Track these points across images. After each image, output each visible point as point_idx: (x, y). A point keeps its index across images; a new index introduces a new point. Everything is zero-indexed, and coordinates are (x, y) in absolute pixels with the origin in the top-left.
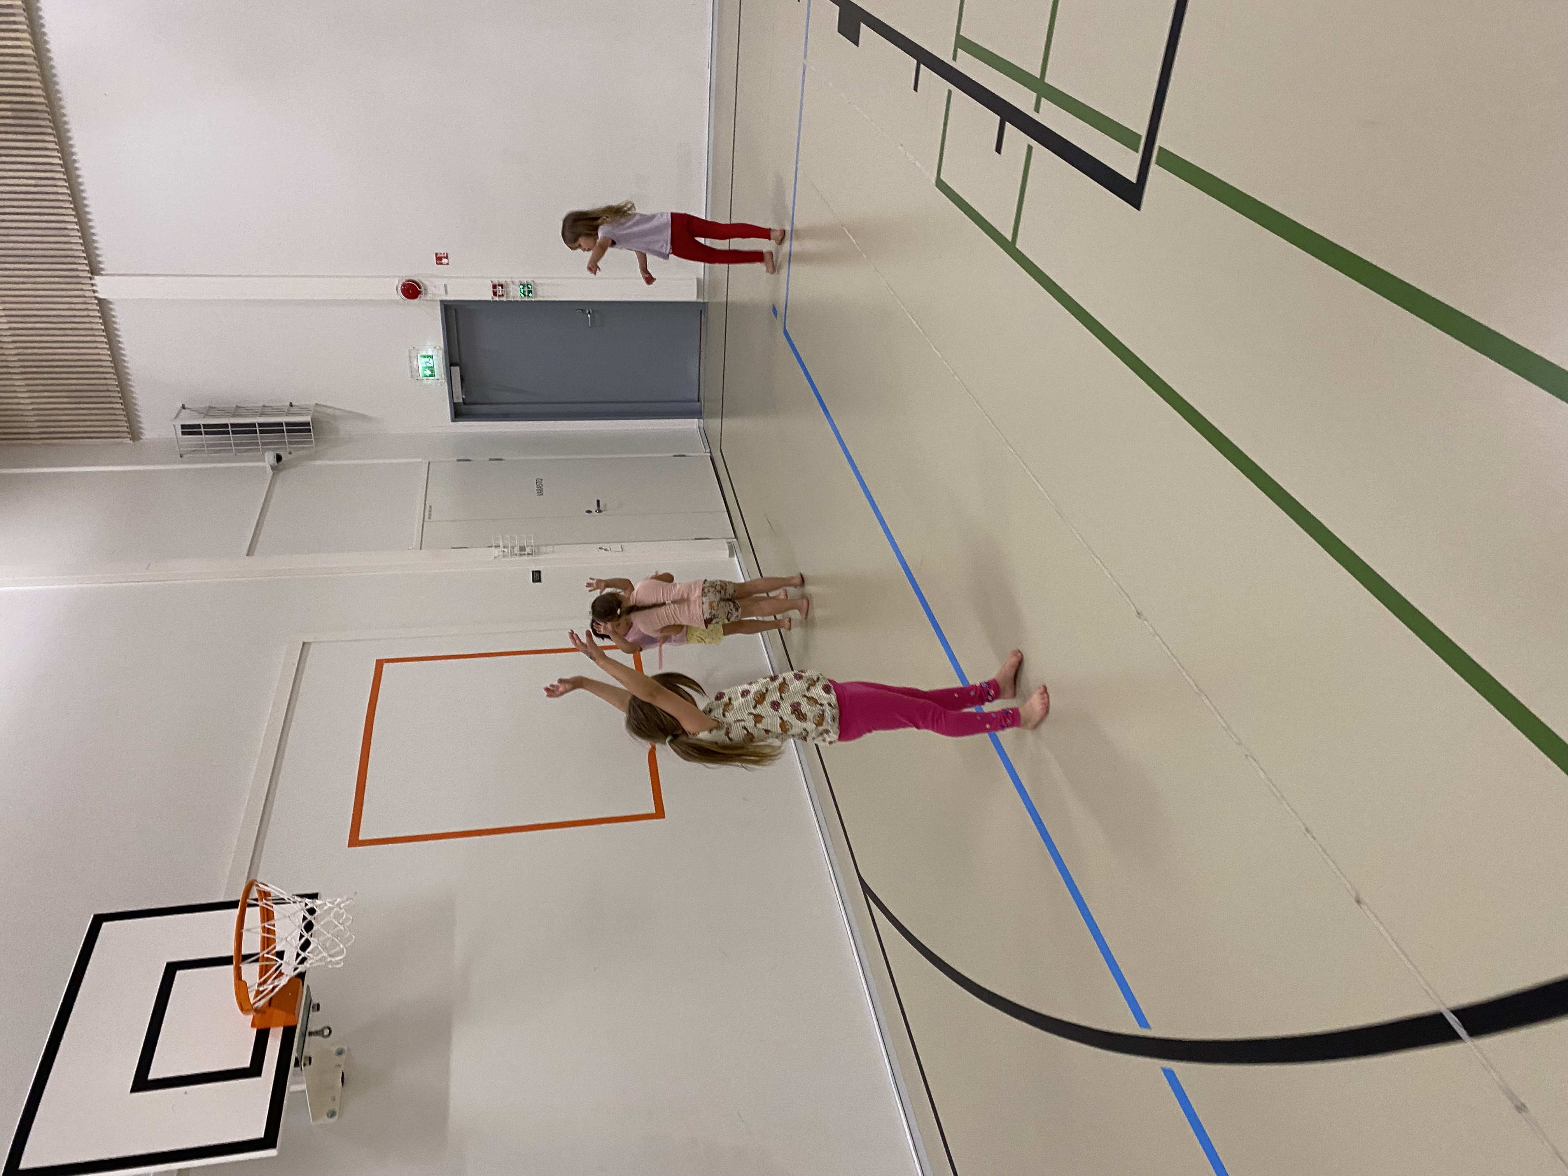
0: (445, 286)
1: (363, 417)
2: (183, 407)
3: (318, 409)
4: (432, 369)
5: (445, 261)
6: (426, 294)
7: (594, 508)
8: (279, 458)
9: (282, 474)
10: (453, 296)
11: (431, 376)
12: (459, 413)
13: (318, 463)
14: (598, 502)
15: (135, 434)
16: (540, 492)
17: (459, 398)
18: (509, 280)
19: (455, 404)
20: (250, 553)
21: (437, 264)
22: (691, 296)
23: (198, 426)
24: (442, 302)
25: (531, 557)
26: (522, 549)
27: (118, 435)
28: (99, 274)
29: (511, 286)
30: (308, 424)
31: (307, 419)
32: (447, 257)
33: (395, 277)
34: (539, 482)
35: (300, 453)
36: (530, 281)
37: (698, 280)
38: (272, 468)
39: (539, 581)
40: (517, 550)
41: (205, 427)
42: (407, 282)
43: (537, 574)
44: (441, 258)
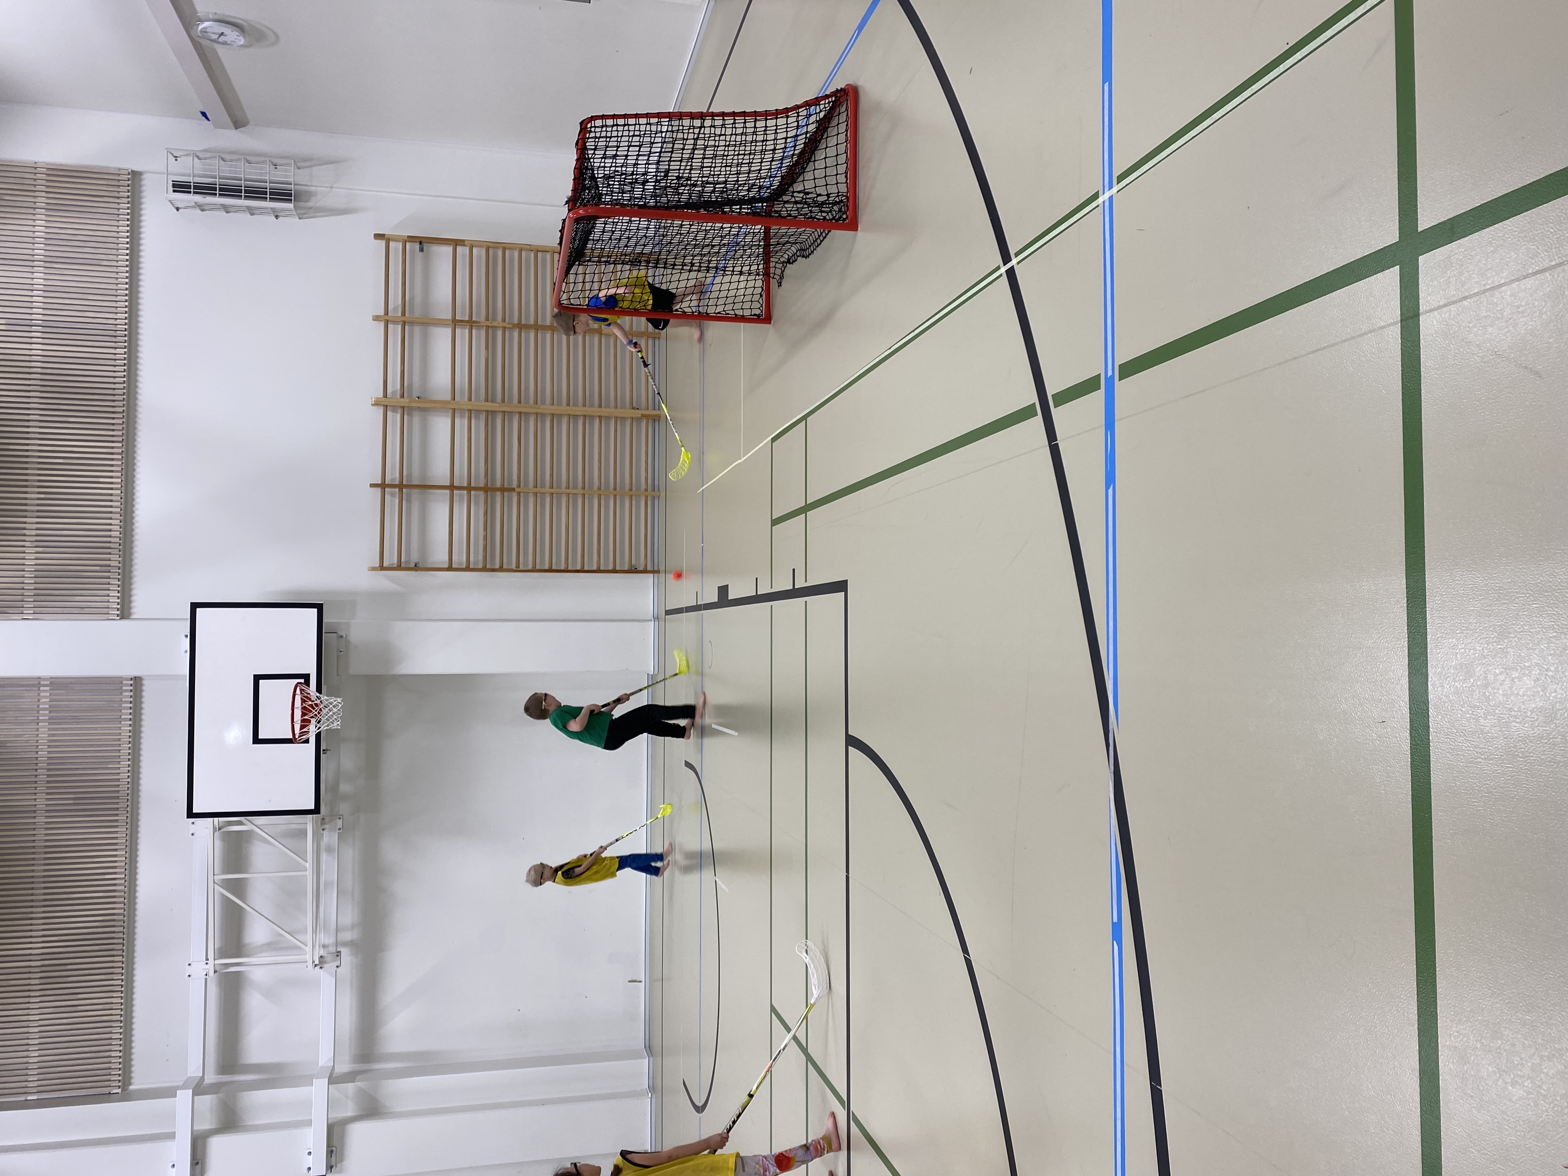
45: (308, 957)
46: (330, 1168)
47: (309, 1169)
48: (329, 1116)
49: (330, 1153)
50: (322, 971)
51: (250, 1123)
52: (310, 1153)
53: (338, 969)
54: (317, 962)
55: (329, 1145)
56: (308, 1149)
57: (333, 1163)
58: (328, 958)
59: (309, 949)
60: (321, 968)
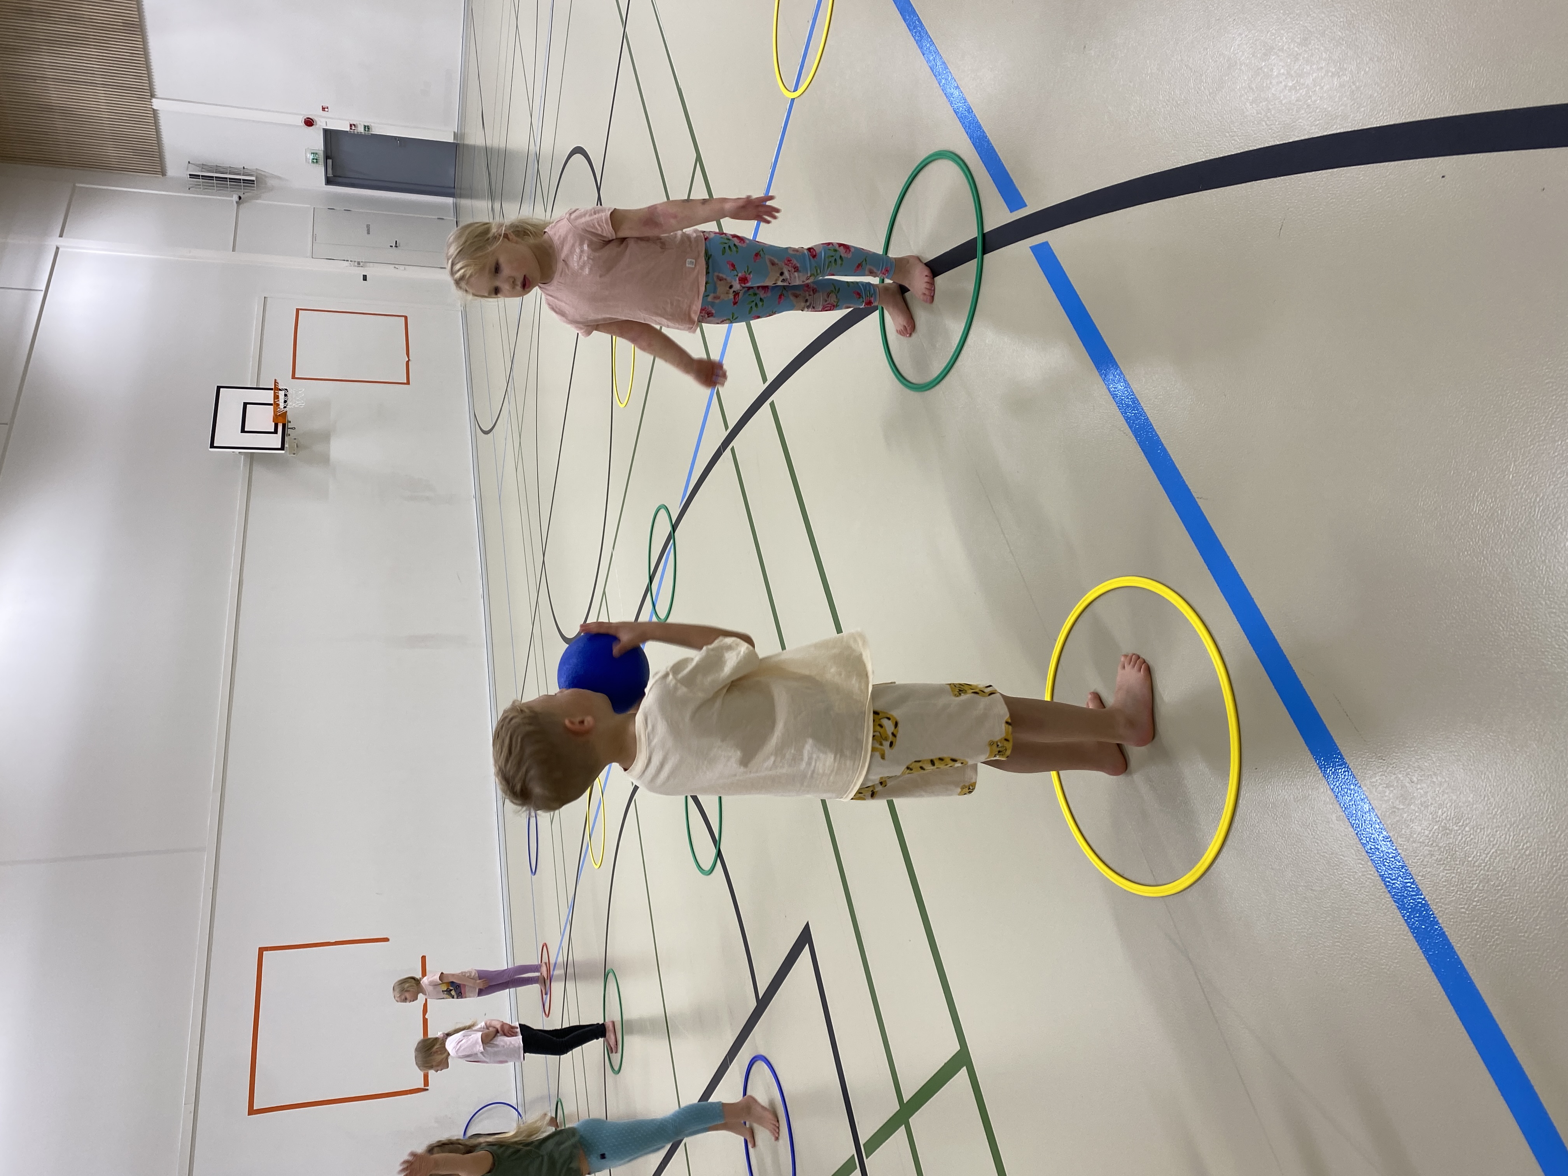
0: (326, 122)
1: (279, 178)
2: (189, 162)
3: (258, 171)
5: (326, 110)
6: (316, 124)
7: (394, 245)
8: (240, 198)
9: (241, 206)
10: (330, 126)
11: (317, 162)
12: (329, 181)
13: (259, 201)
14: (396, 241)
15: (164, 173)
16: (368, 233)
17: (330, 174)
18: (358, 123)
19: (327, 177)
20: (234, 250)
21: (323, 111)
22: (451, 140)
23: (199, 176)
24: (323, 129)
25: (362, 268)
26: (359, 263)
27: (156, 173)
28: (154, 98)
29: (359, 126)
30: (254, 181)
31: (253, 178)
32: (327, 108)
33: (301, 115)
34: (368, 226)
35: (248, 194)
36: (368, 124)
37: (454, 132)
38: (237, 202)
39: (366, 280)
40: (356, 264)
41: (202, 176)
42: (307, 118)
43: (365, 278)
44: (324, 108)
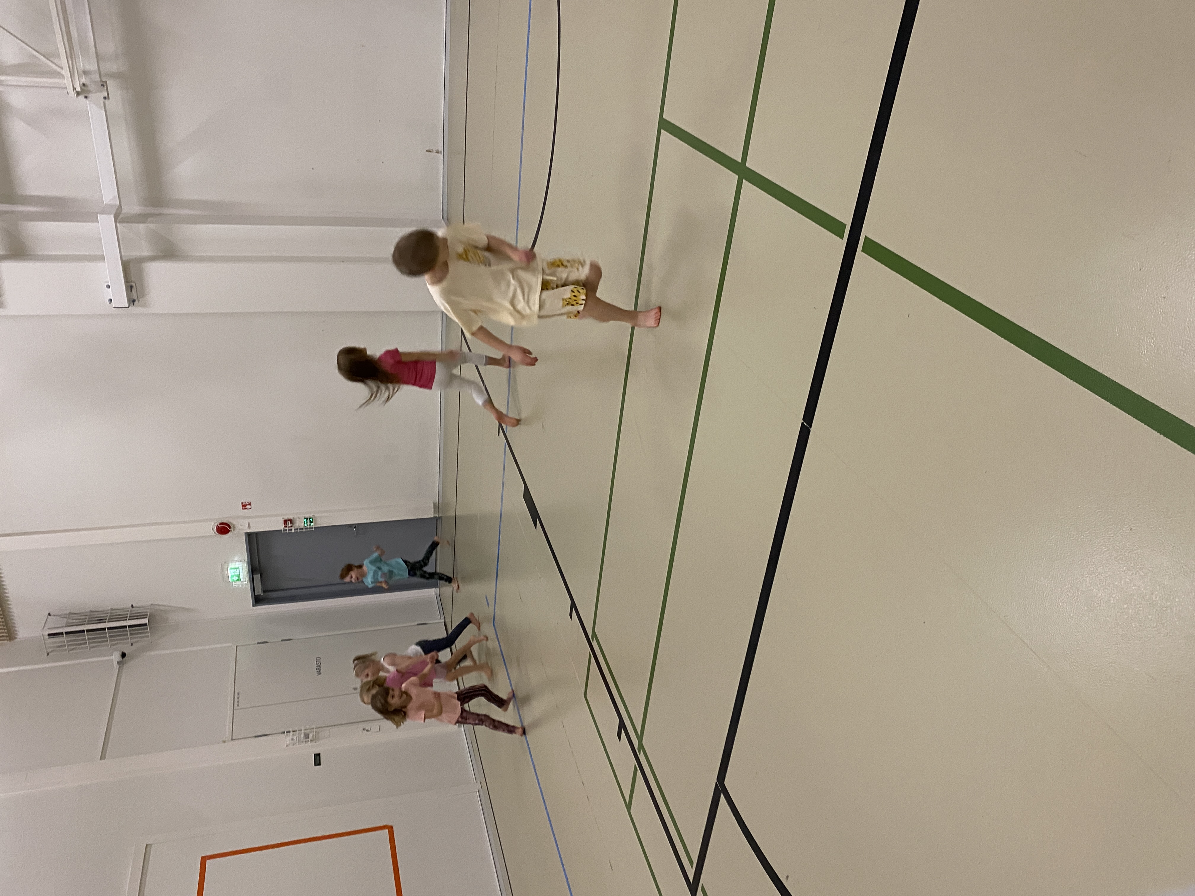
0: (249, 524)
2: (49, 614)
3: (151, 608)
4: (239, 576)
5: (248, 507)
6: (235, 529)
8: (124, 655)
9: (125, 666)
10: (256, 528)
11: (238, 579)
12: (258, 600)
13: (154, 653)
15: (11, 635)
16: (319, 673)
17: (259, 592)
18: (295, 516)
19: (255, 596)
20: (102, 757)
21: (243, 509)
22: (427, 515)
23: (63, 633)
24: (245, 533)
25: (313, 742)
26: (307, 736)
29: (297, 520)
30: (145, 625)
31: (145, 621)
32: (250, 504)
33: (211, 520)
34: (318, 660)
36: (311, 515)
37: (434, 504)
38: (119, 663)
39: (319, 764)
40: (303, 736)
41: (67, 633)
42: (221, 524)
43: (317, 757)
44: (246, 505)
45: (67, 82)
46: (132, 301)
47: (111, 300)
48: (123, 254)
49: (130, 288)
50: (87, 101)
51: (39, 253)
52: (108, 286)
53: (107, 101)
54: (79, 89)
55: (127, 280)
56: (106, 282)
57: (135, 297)
58: (92, 87)
59: (66, 72)
60: (86, 97)
